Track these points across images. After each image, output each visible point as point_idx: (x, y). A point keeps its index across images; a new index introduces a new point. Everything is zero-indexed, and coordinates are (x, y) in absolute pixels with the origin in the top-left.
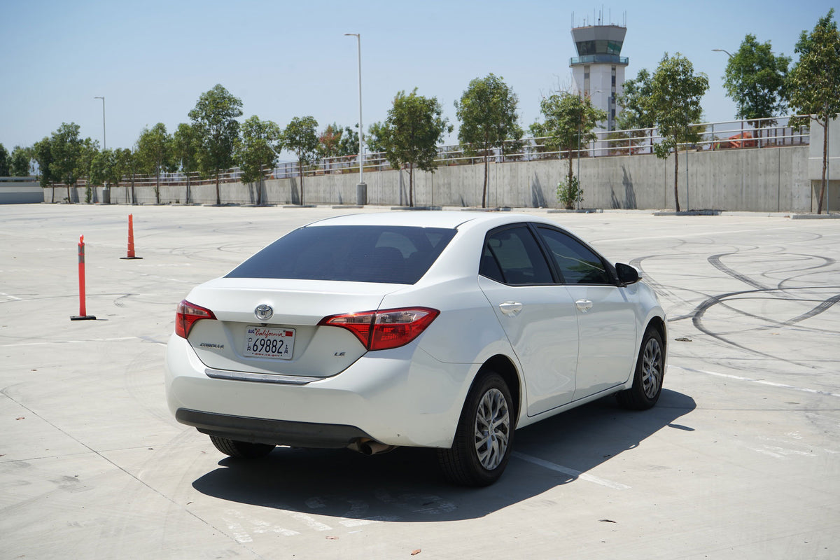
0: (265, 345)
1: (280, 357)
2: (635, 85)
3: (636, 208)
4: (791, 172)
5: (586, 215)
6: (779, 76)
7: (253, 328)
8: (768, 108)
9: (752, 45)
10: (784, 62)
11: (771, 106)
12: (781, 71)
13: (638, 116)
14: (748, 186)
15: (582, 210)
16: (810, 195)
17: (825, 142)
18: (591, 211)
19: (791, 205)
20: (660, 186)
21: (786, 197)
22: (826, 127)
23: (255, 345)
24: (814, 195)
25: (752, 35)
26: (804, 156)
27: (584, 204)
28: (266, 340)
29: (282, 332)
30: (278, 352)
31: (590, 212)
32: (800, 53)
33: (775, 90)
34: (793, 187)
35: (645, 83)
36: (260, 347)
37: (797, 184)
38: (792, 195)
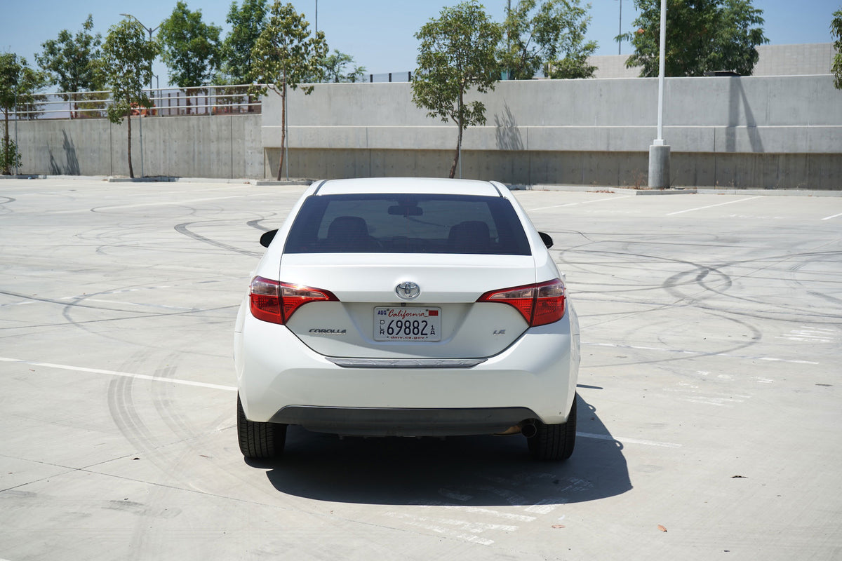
0: (404, 328)
1: (425, 339)
2: (55, 46)
3: (79, 175)
4: (244, 139)
5: (29, 181)
6: (211, 45)
7: (383, 309)
8: (200, 76)
9: (184, 12)
10: (214, 33)
11: (202, 74)
12: (212, 40)
13: (60, 78)
14: (200, 153)
15: (22, 176)
16: (263, 161)
17: (284, 111)
18: (34, 177)
19: (245, 171)
20: (105, 151)
21: (239, 163)
22: (284, 96)
23: (389, 328)
24: (267, 162)
25: (184, 3)
26: (256, 124)
27: (23, 170)
28: (403, 321)
29: (423, 311)
30: (422, 334)
31: (32, 178)
32: (232, 24)
33: (206, 58)
34: (246, 154)
35: (67, 45)
36: (397, 329)
37: (250, 151)
38: (245, 162)
